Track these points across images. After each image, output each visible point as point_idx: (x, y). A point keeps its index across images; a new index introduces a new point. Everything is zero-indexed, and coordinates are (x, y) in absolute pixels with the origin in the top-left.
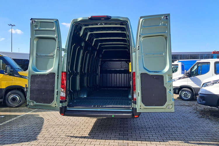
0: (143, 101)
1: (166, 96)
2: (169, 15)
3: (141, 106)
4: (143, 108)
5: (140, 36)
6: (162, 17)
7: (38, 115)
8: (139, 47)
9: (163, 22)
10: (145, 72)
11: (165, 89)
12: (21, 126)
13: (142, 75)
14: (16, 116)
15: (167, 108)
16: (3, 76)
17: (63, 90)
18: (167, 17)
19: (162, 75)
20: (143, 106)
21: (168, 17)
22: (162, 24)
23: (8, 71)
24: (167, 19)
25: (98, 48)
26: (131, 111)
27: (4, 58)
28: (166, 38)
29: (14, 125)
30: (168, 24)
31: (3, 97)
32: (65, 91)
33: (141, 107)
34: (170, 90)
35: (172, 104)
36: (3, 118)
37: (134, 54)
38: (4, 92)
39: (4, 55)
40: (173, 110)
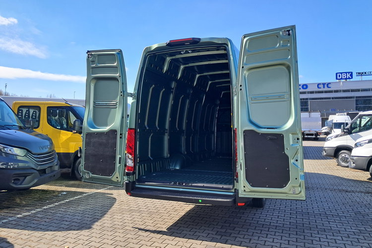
0: (248, 178)
1: (289, 170)
2: (293, 27)
3: (244, 187)
4: (249, 190)
5: (243, 67)
6: (281, 33)
7: (112, 194)
8: (241, 86)
9: (281, 42)
10: (252, 128)
11: (287, 158)
12: (81, 208)
13: (246, 133)
14: (82, 193)
15: (291, 192)
16: (72, 135)
17: (130, 156)
18: (289, 31)
19: (282, 134)
20: (249, 187)
21: (290, 31)
22: (281, 44)
23: (76, 128)
24: (289, 34)
25: (207, 90)
26: (232, 194)
27: (73, 109)
28: (288, 68)
29: (73, 206)
30: (291, 45)
31: (72, 166)
32: (133, 158)
33: (245, 189)
34: (297, 160)
35: (300, 186)
36: (64, 195)
37: (235, 98)
38: (72, 157)
39: (74, 105)
40: (303, 196)
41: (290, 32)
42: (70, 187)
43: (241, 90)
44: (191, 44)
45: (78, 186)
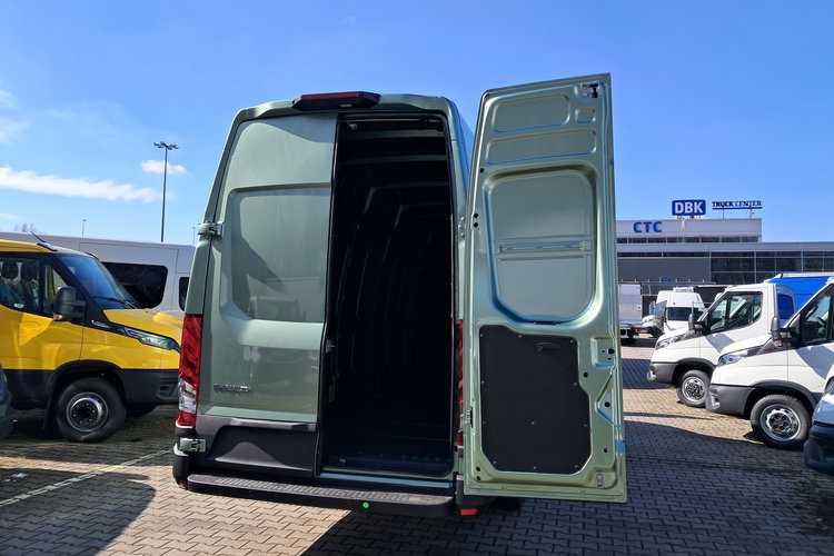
0: (488, 447)
1: (588, 430)
2: (606, 78)
3: (478, 469)
4: (489, 478)
5: (482, 170)
6: (576, 90)
7: (146, 478)
8: (476, 216)
9: (577, 112)
10: (499, 320)
11: (583, 399)
12: (57, 518)
13: (487, 333)
14: (68, 475)
15: (593, 483)
17: (189, 387)
18: (594, 86)
19: (572, 338)
20: (489, 470)
21: (599, 88)
22: (576, 118)
23: (65, 308)
24: (595, 95)
26: (446, 486)
27: (60, 261)
28: (592, 176)
30: (599, 120)
31: (49, 404)
32: (195, 392)
33: (479, 474)
34: (607, 404)
35: (614, 468)
36: (20, 480)
37: (462, 245)
38: (49, 383)
39: (61, 249)
40: (620, 493)
41: (597, 89)
42: (40, 458)
43: (476, 225)
44: (355, 106)
45: (60, 457)
